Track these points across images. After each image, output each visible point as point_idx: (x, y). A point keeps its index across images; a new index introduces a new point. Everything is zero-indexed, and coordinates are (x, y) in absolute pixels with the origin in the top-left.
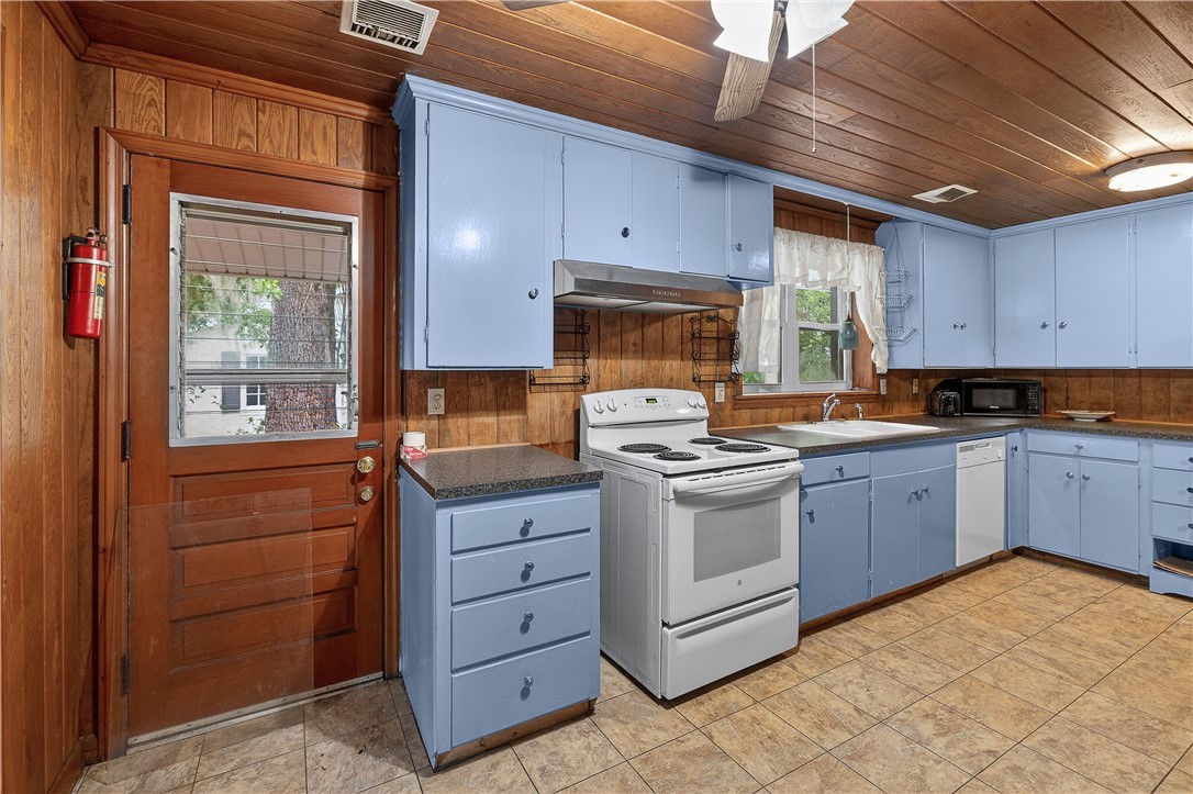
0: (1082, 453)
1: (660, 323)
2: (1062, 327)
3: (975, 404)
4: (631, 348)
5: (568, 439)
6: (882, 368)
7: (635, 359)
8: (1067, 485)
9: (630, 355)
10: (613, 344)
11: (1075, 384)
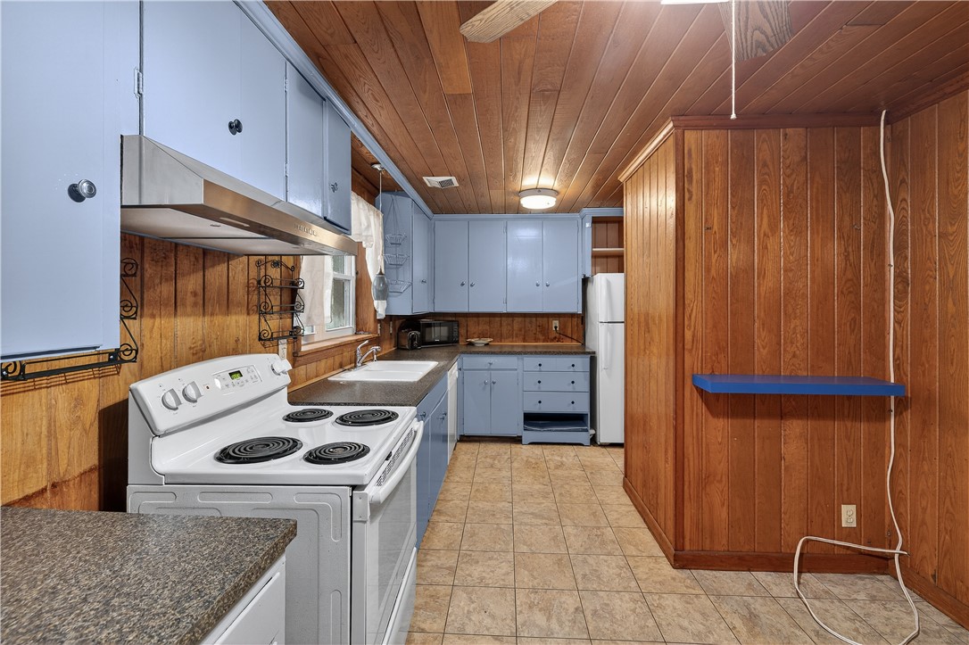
0: (492, 367)
1: (226, 264)
2: (472, 286)
3: (427, 339)
4: (190, 299)
5: (86, 467)
6: (381, 314)
7: (195, 315)
8: (484, 389)
9: (189, 309)
10: (165, 294)
11: (471, 322)
